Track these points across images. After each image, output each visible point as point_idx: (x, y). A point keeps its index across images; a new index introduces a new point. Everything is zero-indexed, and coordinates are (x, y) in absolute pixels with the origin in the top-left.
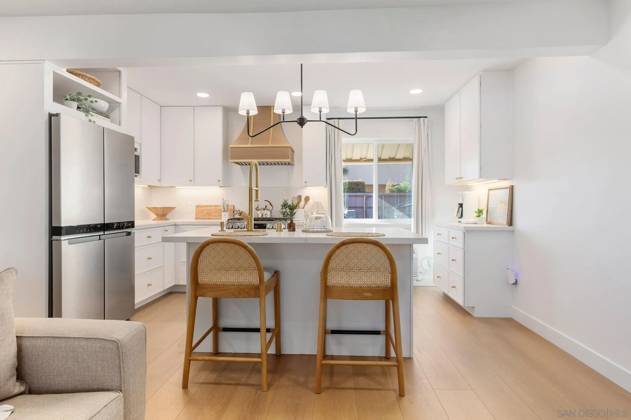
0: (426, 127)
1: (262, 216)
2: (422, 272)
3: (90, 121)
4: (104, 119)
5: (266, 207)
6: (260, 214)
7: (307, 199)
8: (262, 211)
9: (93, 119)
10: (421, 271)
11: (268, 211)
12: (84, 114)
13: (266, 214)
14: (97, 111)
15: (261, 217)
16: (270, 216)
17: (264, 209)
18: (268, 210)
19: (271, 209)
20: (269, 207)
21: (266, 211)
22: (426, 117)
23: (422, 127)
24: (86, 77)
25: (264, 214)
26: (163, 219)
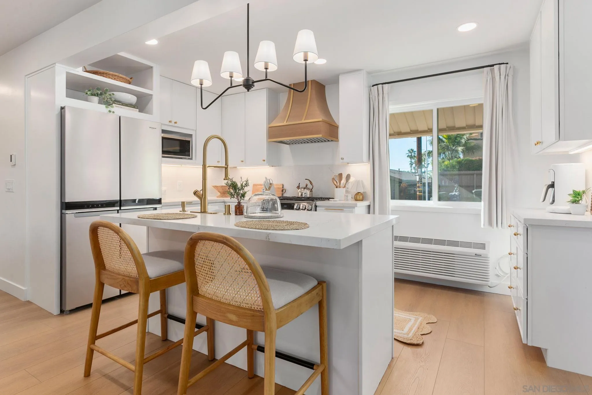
0: (503, 77)
1: (302, 195)
2: (500, 275)
3: (110, 111)
4: (129, 109)
5: (307, 186)
6: (300, 193)
7: (348, 177)
8: (303, 189)
9: (112, 110)
10: (498, 273)
11: (308, 191)
12: (105, 106)
13: (305, 193)
14: (122, 103)
15: (300, 196)
16: (310, 195)
17: (304, 188)
18: (308, 189)
19: (311, 188)
20: (310, 186)
21: (306, 190)
22: (507, 63)
23: (497, 78)
24: (109, 74)
25: (303, 194)
26: (223, 197)
